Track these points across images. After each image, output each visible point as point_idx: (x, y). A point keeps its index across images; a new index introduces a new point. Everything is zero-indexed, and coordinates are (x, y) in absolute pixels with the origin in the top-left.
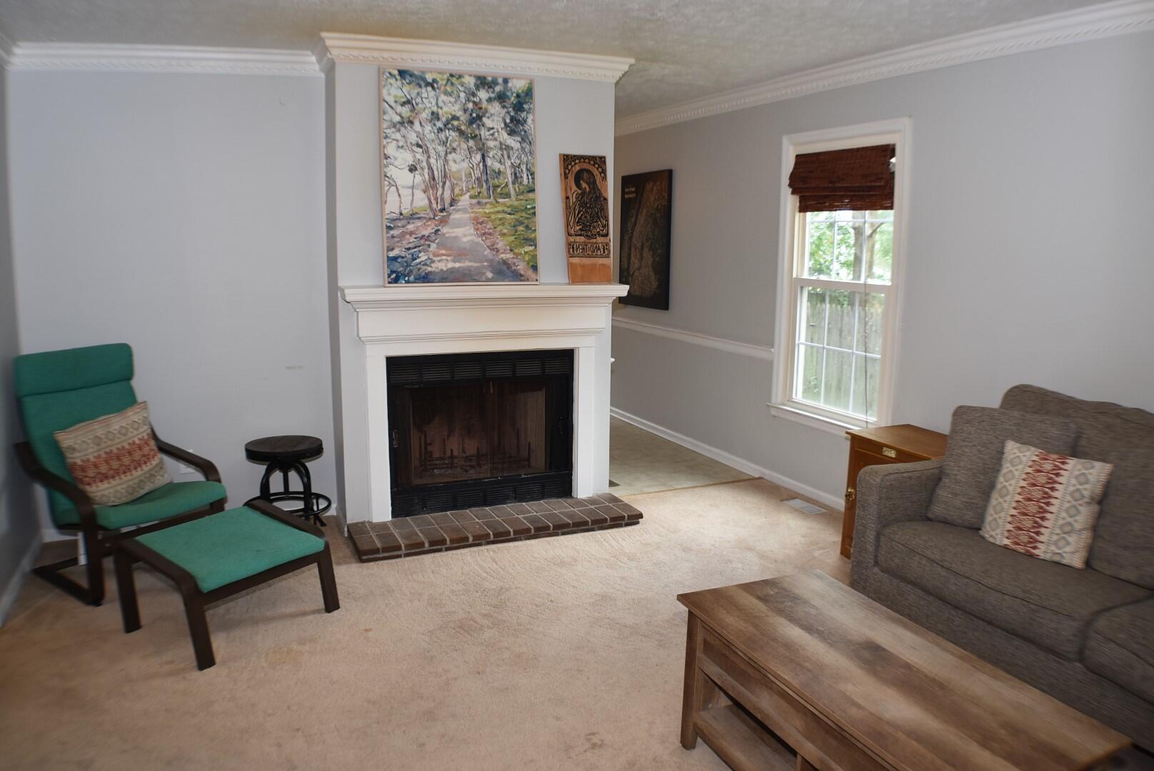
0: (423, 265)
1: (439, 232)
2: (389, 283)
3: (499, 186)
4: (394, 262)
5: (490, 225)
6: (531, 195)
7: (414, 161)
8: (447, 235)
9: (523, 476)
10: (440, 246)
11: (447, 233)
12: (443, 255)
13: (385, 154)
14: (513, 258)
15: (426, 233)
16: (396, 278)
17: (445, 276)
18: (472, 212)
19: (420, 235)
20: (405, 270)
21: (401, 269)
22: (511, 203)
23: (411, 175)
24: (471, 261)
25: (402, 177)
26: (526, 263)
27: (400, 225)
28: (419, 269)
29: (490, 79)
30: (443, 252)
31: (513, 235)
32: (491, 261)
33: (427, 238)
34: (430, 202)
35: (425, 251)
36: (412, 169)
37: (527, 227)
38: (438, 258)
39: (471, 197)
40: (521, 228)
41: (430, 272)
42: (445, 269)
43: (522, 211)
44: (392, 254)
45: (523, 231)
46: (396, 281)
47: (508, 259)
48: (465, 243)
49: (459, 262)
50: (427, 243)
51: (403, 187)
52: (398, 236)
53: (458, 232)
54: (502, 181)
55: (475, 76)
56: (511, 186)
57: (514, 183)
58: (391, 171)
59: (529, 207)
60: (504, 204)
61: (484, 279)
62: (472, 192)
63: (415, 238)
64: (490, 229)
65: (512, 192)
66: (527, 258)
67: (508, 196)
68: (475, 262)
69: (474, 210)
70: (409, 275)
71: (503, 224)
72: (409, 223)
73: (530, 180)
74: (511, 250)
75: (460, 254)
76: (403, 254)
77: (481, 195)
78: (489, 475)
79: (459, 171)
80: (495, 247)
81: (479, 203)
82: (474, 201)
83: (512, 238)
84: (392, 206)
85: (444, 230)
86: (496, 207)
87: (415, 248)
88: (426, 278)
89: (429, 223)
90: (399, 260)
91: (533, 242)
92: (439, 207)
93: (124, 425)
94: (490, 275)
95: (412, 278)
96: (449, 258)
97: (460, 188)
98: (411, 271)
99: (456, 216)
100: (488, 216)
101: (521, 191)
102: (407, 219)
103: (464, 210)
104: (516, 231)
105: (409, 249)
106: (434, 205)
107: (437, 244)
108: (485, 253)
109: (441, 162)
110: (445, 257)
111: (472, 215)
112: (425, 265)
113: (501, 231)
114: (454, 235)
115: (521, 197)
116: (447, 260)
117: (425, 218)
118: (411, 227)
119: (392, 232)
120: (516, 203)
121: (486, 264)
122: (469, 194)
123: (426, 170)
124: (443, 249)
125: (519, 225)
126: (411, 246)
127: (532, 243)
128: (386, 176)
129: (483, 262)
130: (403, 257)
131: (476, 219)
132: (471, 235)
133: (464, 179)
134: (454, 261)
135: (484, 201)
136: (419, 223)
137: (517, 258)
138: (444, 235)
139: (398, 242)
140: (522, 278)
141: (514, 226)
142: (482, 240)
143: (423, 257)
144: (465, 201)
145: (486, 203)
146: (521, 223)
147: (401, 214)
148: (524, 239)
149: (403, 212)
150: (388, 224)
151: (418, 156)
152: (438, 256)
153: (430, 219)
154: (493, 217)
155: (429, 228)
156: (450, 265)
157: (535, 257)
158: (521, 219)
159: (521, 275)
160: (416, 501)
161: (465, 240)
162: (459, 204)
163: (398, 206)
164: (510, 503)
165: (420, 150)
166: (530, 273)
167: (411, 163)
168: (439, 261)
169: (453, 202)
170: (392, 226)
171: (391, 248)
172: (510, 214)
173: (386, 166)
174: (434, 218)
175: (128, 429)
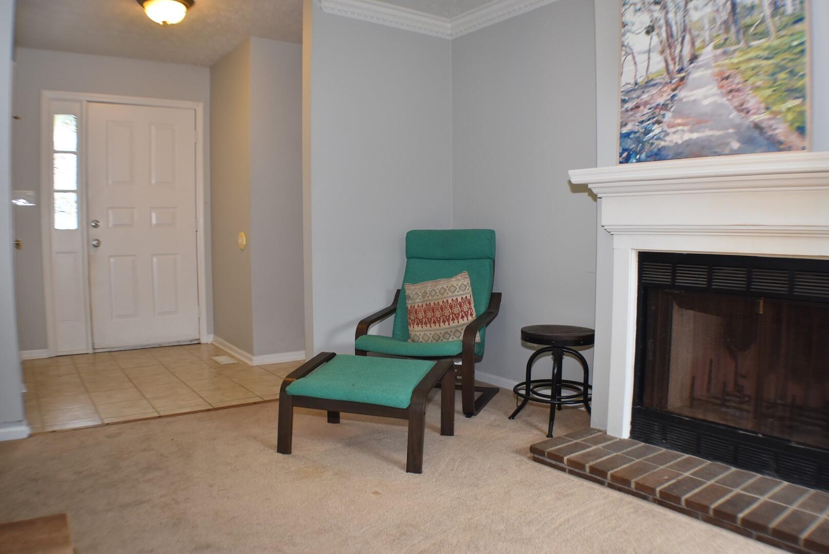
0: (656, 139)
1: (676, 98)
2: (621, 163)
3: (751, 25)
4: (626, 139)
5: (738, 79)
6: (798, 27)
7: (651, 21)
8: (684, 100)
9: (794, 445)
10: (677, 114)
11: (686, 97)
12: (679, 125)
13: (623, 23)
14: (769, 119)
15: (661, 101)
16: (626, 157)
17: (680, 151)
18: (717, 66)
19: (654, 105)
20: (637, 146)
21: (634, 146)
22: (767, 44)
23: (648, 38)
24: (711, 129)
25: (638, 41)
26: (787, 125)
27: (634, 96)
28: (652, 144)
30: (679, 121)
31: (770, 87)
32: (737, 127)
33: (665, 107)
34: (666, 61)
35: (659, 122)
36: (650, 30)
37: (792, 73)
38: (673, 130)
39: (716, 47)
40: (782, 75)
41: (664, 147)
42: (680, 142)
43: (785, 51)
44: (625, 130)
45: (785, 79)
46: (626, 160)
47: (762, 121)
48: (707, 106)
49: (697, 131)
50: (662, 112)
51: (640, 53)
52: (632, 109)
53: (698, 94)
54: (756, 17)
56: (769, 21)
57: (773, 15)
58: (630, 39)
59: (795, 43)
60: (758, 47)
61: (727, 151)
62: (717, 41)
63: (650, 109)
64: (738, 84)
65: (772, 29)
66: (790, 116)
67: (764, 34)
68: (719, 130)
69: (719, 63)
70: (640, 153)
71: (756, 74)
72: (643, 92)
73: (798, 6)
74: (767, 108)
75: (699, 122)
76: (636, 129)
77: (728, 41)
78: (749, 428)
79: (701, 19)
80: (743, 107)
81: (725, 53)
82: (719, 51)
83: (769, 92)
84: (628, 77)
85: (682, 94)
86: (747, 53)
87: (649, 120)
88: (658, 156)
89: (665, 89)
90: (632, 136)
91: (798, 92)
92: (677, 68)
94: (736, 145)
95: (643, 156)
96: (686, 128)
97: (702, 39)
98: (643, 148)
99: (696, 75)
100: (737, 66)
101: (784, 24)
102: (642, 88)
103: (707, 66)
104: (775, 81)
105: (642, 122)
106: (671, 67)
107: (673, 112)
108: (731, 116)
109: (680, 14)
110: (680, 128)
111: (717, 70)
112: (658, 139)
113: (754, 83)
114: (692, 98)
115: (783, 33)
116: (683, 131)
117: (661, 84)
118: (645, 97)
119: (626, 106)
120: (776, 43)
121: (731, 131)
122: (712, 44)
123: (664, 29)
124: (679, 118)
125: (780, 72)
126: (644, 118)
127: (798, 95)
128: (623, 46)
129: (728, 129)
130: (636, 133)
131: (720, 73)
132: (714, 95)
133: (707, 27)
134: (691, 131)
135: (732, 48)
136: (654, 91)
137: (773, 118)
138: (681, 100)
139: (632, 115)
140: (782, 147)
141: (773, 74)
142: (728, 100)
143: (657, 129)
144: (708, 53)
145: (735, 51)
146: (782, 69)
147: (636, 84)
148: (786, 91)
149: (639, 81)
150: (623, 98)
151: (656, 15)
152: (673, 127)
153: (666, 84)
154: (743, 67)
155: (665, 95)
156: (687, 136)
157: (802, 114)
158: (783, 62)
159: (780, 143)
160: (656, 428)
161: (706, 102)
162: (700, 59)
163: (633, 75)
164: (769, 475)
165: (658, 7)
166: (794, 138)
167: (648, 24)
168: (674, 133)
169: (694, 58)
170: (627, 98)
171: (624, 123)
172: (767, 59)
173: (624, 35)
174: (671, 82)
175: (446, 290)
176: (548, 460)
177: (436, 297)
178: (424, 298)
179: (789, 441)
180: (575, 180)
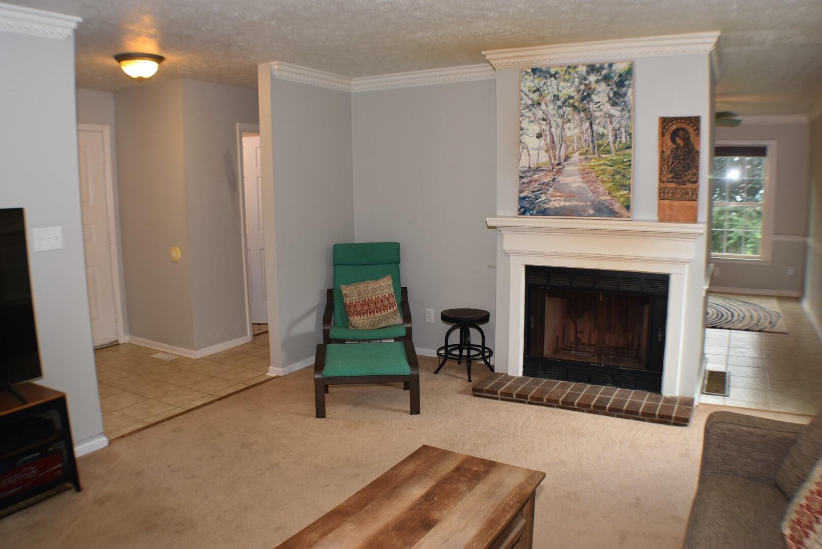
0: (543, 203)
1: (556, 180)
2: (519, 215)
3: (602, 145)
4: (523, 201)
5: (594, 175)
6: (628, 151)
7: (540, 131)
8: (561, 182)
9: (621, 368)
10: (556, 190)
11: (562, 180)
12: (557, 196)
13: (521, 128)
14: (611, 199)
15: (546, 180)
16: (523, 211)
17: (558, 211)
18: (581, 165)
19: (542, 182)
20: (531, 206)
21: (528, 205)
22: (610, 158)
23: (538, 141)
24: (577, 201)
25: (532, 142)
26: (621, 203)
27: (528, 175)
28: (540, 206)
29: (598, 66)
30: (558, 194)
31: (611, 182)
32: (593, 202)
33: (547, 184)
34: (550, 158)
35: (545, 193)
36: (539, 136)
37: (623, 176)
38: (554, 199)
39: (581, 154)
40: (618, 177)
41: (548, 208)
42: (558, 206)
43: (620, 163)
44: (522, 195)
45: (620, 179)
46: (524, 213)
47: (606, 200)
48: (575, 187)
49: (569, 201)
50: (547, 187)
51: (532, 149)
52: (527, 183)
53: (569, 180)
54: (605, 141)
55: (587, 65)
56: (612, 145)
57: (614, 142)
58: (525, 139)
59: (625, 160)
60: (605, 159)
61: (586, 214)
62: (581, 151)
63: (539, 184)
64: (593, 178)
65: (613, 150)
66: (622, 199)
67: (609, 152)
68: (581, 202)
69: (582, 164)
70: (533, 210)
71: (604, 174)
72: (535, 174)
73: (628, 140)
74: (610, 194)
75: (570, 196)
76: (530, 195)
77: (588, 152)
78: (596, 362)
79: (572, 136)
80: (597, 190)
81: (586, 158)
82: (583, 157)
83: (611, 184)
84: (524, 163)
85: (559, 178)
86: (599, 161)
87: (538, 191)
88: (544, 213)
89: (549, 174)
90: (527, 199)
91: (627, 187)
92: (557, 162)
93: (376, 287)
94: (591, 212)
95: (535, 212)
96: (562, 199)
97: (572, 148)
98: (534, 207)
99: (568, 168)
100: (593, 168)
101: (620, 148)
102: (534, 171)
103: (575, 164)
104: (614, 179)
105: (534, 192)
106: (553, 161)
107: (554, 188)
108: (589, 195)
109: (559, 130)
110: (558, 198)
111: (581, 167)
112: (545, 203)
113: (602, 179)
114: (566, 182)
115: (620, 153)
116: (560, 200)
117: (546, 170)
118: (536, 177)
119: (523, 180)
120: (615, 158)
121: (589, 203)
122: (578, 152)
123: (549, 137)
124: (558, 192)
125: (617, 175)
126: (535, 189)
127: (626, 188)
128: (521, 142)
129: (587, 202)
130: (529, 198)
131: (583, 170)
132: (580, 182)
133: (575, 141)
134: (565, 201)
135: (590, 157)
136: (541, 174)
137: (613, 199)
138: (559, 182)
139: (527, 187)
140: (617, 215)
141: (613, 175)
142: (587, 186)
143: (543, 197)
144: (576, 157)
145: (592, 158)
146: (619, 173)
147: (530, 168)
148: (621, 185)
149: (531, 166)
150: (521, 175)
151: (543, 127)
152: (554, 197)
153: (550, 171)
154: (597, 168)
155: (549, 177)
156: (562, 204)
157: (628, 199)
158: (619, 169)
159: (616, 213)
160: (540, 368)
161: (574, 185)
162: (571, 159)
163: (528, 162)
164: (609, 386)
165: (544, 123)
166: (624, 211)
167: (538, 132)
168: (554, 201)
169: (567, 158)
170: (523, 176)
171: (521, 191)
172: (610, 166)
173: (521, 135)
174: (552, 170)
175: (376, 290)
176: (485, 395)
177: (369, 295)
178: (359, 295)
179: (619, 367)
180: (490, 224)
